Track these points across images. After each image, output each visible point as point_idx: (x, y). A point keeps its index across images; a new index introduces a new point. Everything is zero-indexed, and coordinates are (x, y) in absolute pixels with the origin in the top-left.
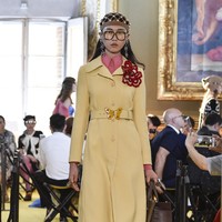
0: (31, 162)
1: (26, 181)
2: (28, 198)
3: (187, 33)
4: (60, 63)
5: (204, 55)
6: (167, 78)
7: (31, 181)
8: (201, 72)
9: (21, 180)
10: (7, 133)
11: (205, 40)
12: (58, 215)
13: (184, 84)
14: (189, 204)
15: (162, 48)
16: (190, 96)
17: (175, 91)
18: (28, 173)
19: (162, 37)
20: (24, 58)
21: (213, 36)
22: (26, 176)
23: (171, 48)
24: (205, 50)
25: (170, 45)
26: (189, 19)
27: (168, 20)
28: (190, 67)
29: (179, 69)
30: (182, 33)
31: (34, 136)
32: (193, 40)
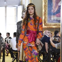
0: (8, 45)
4: (16, 18)
5: (55, 16)
6: (45, 22)
7: (8, 50)
8: (54, 20)
9: (5, 50)
11: (55, 11)
15: (43, 14)
16: (51, 27)
17: (47, 25)
19: (43, 11)
20: (6, 17)
21: (57, 10)
22: (7, 49)
23: (46, 14)
26: (51, 6)
27: (45, 6)
28: (51, 19)
29: (48, 19)
30: (49, 9)
31: (9, 38)
32: (52, 11)
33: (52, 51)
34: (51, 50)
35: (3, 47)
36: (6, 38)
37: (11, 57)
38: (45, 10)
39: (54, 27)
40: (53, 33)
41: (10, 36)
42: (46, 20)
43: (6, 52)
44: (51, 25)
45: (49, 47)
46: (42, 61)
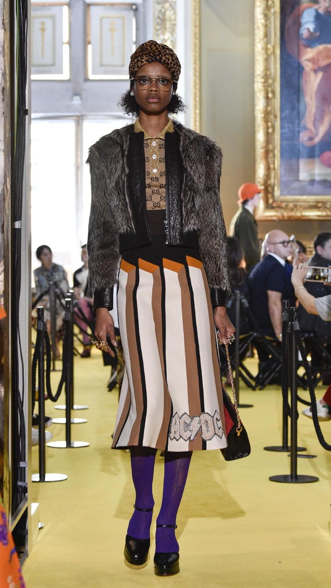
1: (83, 331)
2: (87, 355)
3: (293, 132)
5: (317, 160)
6: (268, 190)
8: (312, 182)
9: (76, 330)
10: (56, 268)
11: (317, 140)
13: (290, 198)
14: (300, 358)
15: (260, 151)
16: (298, 214)
17: (279, 207)
18: (85, 320)
19: (260, 137)
20: (78, 167)
23: (273, 151)
24: (317, 153)
25: (271, 147)
26: (295, 112)
27: (267, 114)
28: (298, 176)
29: (284, 179)
30: (286, 130)
32: (301, 139)
36: (79, 270)
37: (106, 364)
38: (267, 134)
39: (313, 214)
40: (310, 245)
42: (272, 181)
43: (81, 337)
44: (298, 207)
45: (288, 314)
46: (256, 379)
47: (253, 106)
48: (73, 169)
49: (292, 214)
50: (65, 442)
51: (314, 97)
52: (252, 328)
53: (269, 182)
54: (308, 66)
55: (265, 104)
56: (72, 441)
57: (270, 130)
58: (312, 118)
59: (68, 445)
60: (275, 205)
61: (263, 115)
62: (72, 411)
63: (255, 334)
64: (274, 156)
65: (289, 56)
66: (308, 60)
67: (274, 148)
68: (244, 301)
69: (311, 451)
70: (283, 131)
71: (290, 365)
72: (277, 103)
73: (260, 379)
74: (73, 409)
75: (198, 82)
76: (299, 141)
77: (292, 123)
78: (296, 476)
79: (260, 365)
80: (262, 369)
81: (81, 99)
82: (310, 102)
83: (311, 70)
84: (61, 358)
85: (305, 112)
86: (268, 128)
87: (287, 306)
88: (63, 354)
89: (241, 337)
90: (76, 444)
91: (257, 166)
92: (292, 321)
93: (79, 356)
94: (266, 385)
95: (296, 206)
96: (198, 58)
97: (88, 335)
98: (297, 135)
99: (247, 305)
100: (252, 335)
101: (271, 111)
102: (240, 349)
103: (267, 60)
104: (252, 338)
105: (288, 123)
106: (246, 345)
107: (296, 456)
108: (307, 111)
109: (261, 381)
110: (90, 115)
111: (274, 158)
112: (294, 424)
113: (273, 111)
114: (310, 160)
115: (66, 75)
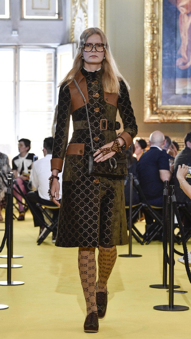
1: (19, 202)
2: (22, 218)
3: (172, 59)
4: (50, 88)
5: (188, 79)
6: (153, 101)
7: (24, 201)
8: (185, 95)
9: (15, 201)
11: (189, 64)
12: (51, 234)
13: (169, 106)
15: (147, 73)
16: (175, 118)
17: (161, 113)
19: (148, 62)
20: (16, 83)
22: (19, 197)
23: (157, 72)
24: (189, 74)
25: (155, 70)
26: (173, 45)
27: (153, 46)
28: (175, 91)
29: (164, 93)
30: (167, 57)
31: (27, 158)
32: (177, 64)
33: (178, 203)
34: (174, 198)
35: (5, 189)
36: (16, 158)
37: (36, 225)
38: (153, 60)
39: (185, 118)
40: (181, 141)
41: (30, 152)
42: (156, 94)
43: (17, 206)
44: (175, 114)
45: (168, 190)
46: (144, 237)
47: (143, 39)
48: (12, 85)
49: (170, 118)
50: (7, 282)
51: (187, 34)
52: (141, 200)
53: (154, 95)
54: (183, 11)
55: (152, 38)
56: (11, 281)
57: (155, 57)
58: (186, 49)
59: (9, 283)
60: (158, 112)
61: (150, 46)
62: (12, 259)
63: (143, 205)
64: (158, 76)
65: (170, 3)
66: (183, 6)
67: (158, 70)
68: (136, 180)
69: (184, 288)
70: (164, 58)
71: (169, 227)
72: (160, 37)
73: (147, 237)
74: (12, 258)
75: (103, 22)
76: (175, 65)
77: (171, 53)
78: (173, 306)
79: (146, 227)
80: (148, 229)
81: (18, 33)
82: (184, 37)
83: (185, 13)
84: (4, 220)
85: (180, 45)
86: (153, 56)
87: (167, 184)
88: (5, 218)
89: (133, 206)
90: (14, 282)
91: (145, 83)
92: (171, 195)
93: (16, 220)
94: (151, 241)
95: (173, 113)
96: (103, 4)
97: (23, 204)
98: (174, 60)
99: (138, 183)
100: (141, 205)
101: (156, 43)
102: (133, 215)
103: (153, 6)
104: (141, 207)
105: (168, 52)
106: (137, 212)
107: (173, 291)
108: (182, 44)
109: (147, 238)
110: (25, 45)
111: (158, 78)
112: (171, 268)
113: (157, 43)
114: (184, 79)
115: (7, 16)
